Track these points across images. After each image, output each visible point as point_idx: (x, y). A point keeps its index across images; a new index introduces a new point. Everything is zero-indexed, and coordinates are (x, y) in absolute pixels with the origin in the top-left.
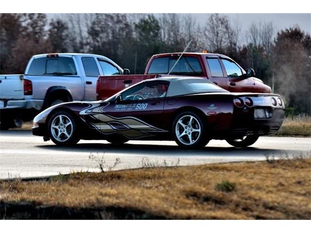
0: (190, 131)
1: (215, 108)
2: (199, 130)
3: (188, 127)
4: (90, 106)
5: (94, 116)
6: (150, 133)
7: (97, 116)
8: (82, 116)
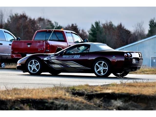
0: (102, 69)
1: (115, 58)
2: (107, 68)
3: (101, 67)
4: (49, 56)
5: (52, 61)
6: (81, 69)
7: (53, 61)
8: (45, 60)
